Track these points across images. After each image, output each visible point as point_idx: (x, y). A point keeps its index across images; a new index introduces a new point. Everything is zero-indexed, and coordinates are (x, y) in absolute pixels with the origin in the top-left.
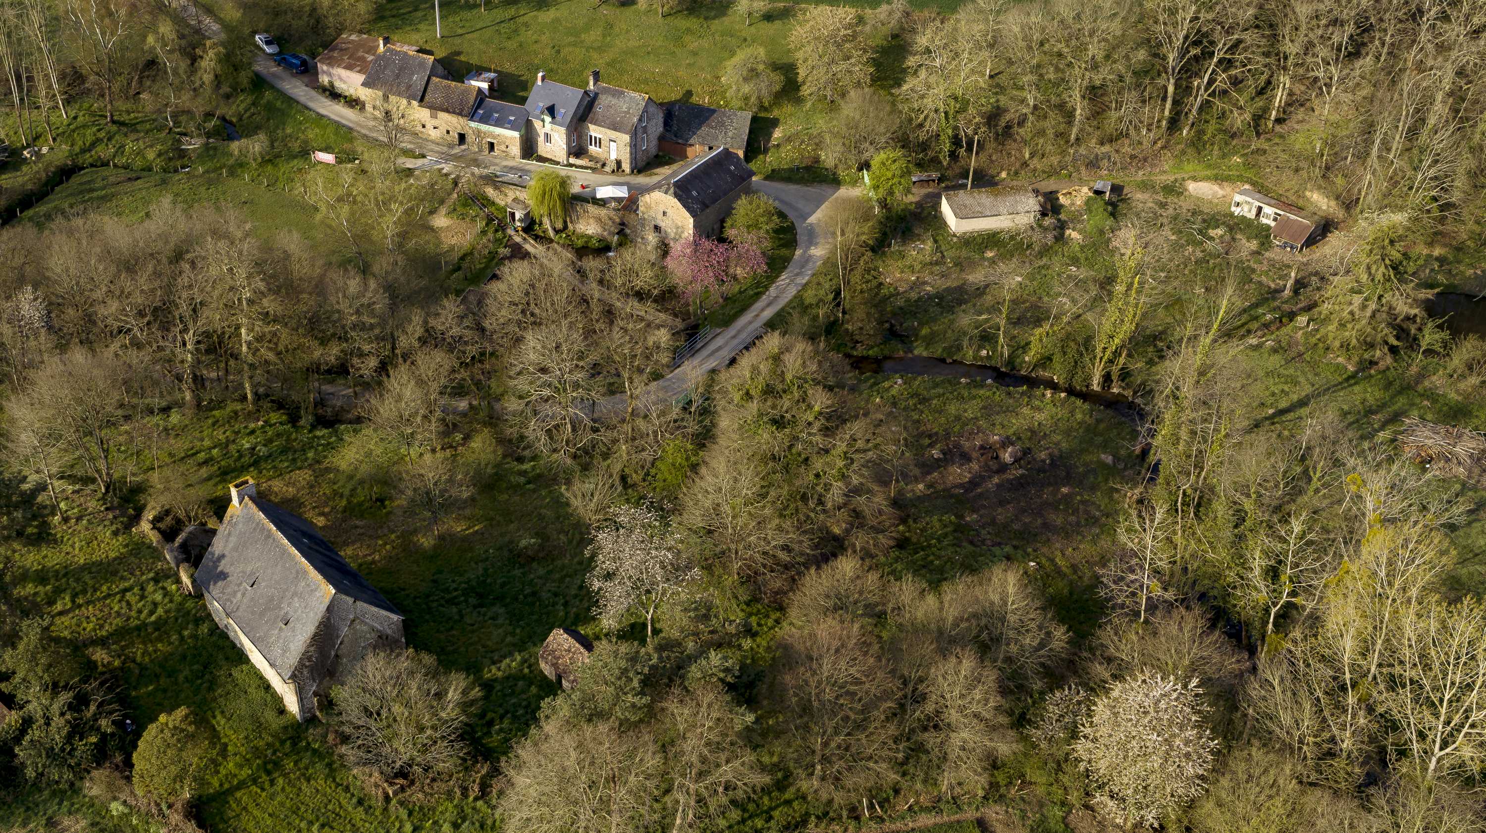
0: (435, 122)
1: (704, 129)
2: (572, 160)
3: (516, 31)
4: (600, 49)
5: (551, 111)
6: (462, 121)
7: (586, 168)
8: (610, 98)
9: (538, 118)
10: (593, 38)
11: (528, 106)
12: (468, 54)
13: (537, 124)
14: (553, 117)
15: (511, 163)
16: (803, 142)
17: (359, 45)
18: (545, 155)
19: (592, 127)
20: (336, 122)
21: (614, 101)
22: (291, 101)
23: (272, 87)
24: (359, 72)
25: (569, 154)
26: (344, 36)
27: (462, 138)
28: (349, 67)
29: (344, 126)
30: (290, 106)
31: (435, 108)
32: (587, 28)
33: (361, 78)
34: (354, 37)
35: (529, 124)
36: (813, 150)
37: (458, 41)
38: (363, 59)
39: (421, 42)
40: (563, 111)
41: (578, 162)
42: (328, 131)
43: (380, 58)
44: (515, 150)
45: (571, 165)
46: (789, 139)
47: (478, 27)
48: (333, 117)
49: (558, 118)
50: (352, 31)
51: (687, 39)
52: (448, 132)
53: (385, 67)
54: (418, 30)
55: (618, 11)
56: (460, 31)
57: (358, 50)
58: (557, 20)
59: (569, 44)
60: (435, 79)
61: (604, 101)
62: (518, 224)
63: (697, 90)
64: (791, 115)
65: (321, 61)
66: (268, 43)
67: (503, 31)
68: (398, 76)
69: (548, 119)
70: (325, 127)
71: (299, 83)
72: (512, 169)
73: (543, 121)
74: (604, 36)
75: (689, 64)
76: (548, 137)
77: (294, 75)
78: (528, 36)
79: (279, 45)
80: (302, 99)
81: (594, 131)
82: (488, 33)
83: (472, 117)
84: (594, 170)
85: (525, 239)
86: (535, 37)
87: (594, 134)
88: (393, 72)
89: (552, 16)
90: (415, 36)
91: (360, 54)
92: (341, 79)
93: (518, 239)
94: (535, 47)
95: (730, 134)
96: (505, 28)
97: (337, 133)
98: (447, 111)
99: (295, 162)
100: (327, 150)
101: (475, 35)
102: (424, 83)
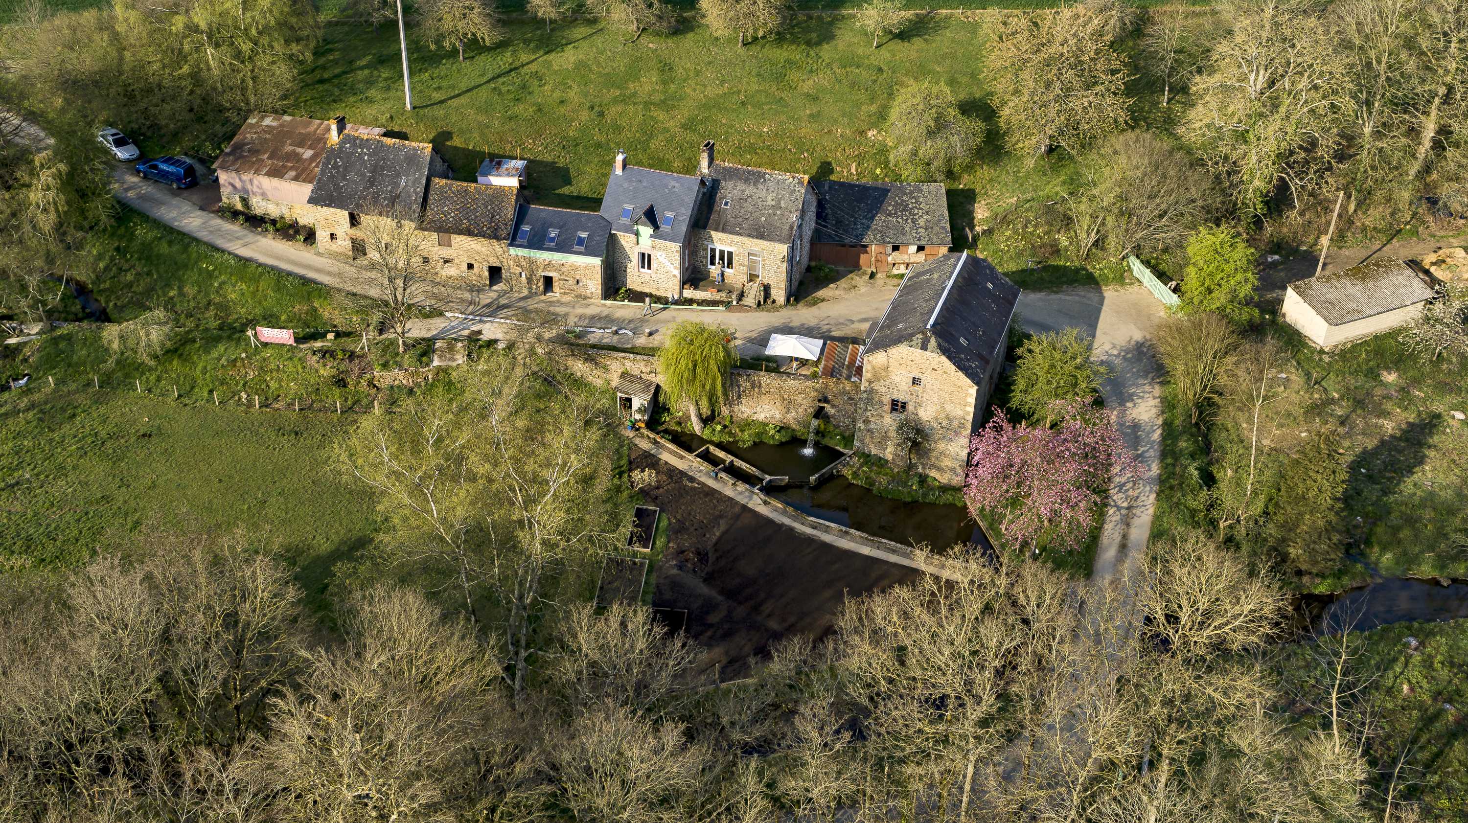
0: (446, 252)
1: (880, 219)
2: (688, 293)
3: (524, 87)
4: (667, 104)
5: (651, 216)
6: (498, 247)
7: (715, 303)
8: (741, 186)
9: (628, 229)
10: (648, 88)
11: (606, 211)
12: (462, 132)
13: (626, 240)
14: (656, 227)
15: (590, 311)
16: (1028, 221)
17: (282, 134)
18: (639, 289)
19: (716, 235)
20: (273, 268)
21: (749, 190)
22: (185, 239)
23: (145, 218)
24: (296, 179)
25: (684, 283)
26: (252, 121)
27: (495, 273)
28: (276, 173)
29: (289, 274)
30: (186, 248)
31: (445, 230)
32: (634, 72)
33: (306, 190)
34: (268, 121)
35: (612, 240)
36: (1047, 233)
37: (439, 112)
38: (297, 157)
39: (383, 119)
40: (670, 214)
41: (699, 295)
42: (263, 284)
43: (334, 153)
44: (594, 285)
45: (690, 302)
46: (1005, 220)
47: (463, 86)
48: (262, 259)
49: (665, 228)
50: (264, 112)
51: (794, 76)
52: (470, 266)
53: (346, 168)
54: (370, 101)
55: (670, 42)
56: (437, 96)
57: (283, 144)
58: (581, 65)
59: (615, 101)
60: (439, 182)
61: (730, 191)
62: (638, 417)
63: (836, 157)
64: (991, 180)
65: (223, 167)
66: (119, 143)
67: (504, 89)
68: (372, 182)
69: (646, 231)
70: (255, 280)
71: (186, 206)
72: (594, 319)
73: (637, 234)
74: (664, 83)
75: (811, 116)
76: (646, 260)
77: (174, 194)
78: (547, 93)
79: (135, 143)
80: (203, 235)
81: (721, 241)
82: (483, 94)
83: (513, 240)
84: (727, 304)
85: (656, 442)
86: (557, 94)
87: (718, 247)
88: (363, 175)
89: (572, 59)
90: (370, 111)
91: (288, 148)
92: (264, 196)
93: (645, 445)
94: (562, 110)
95: (921, 222)
96: (506, 85)
97: (279, 288)
98: (469, 233)
99: (221, 348)
100: (272, 321)
101: (463, 100)
102: (420, 189)
